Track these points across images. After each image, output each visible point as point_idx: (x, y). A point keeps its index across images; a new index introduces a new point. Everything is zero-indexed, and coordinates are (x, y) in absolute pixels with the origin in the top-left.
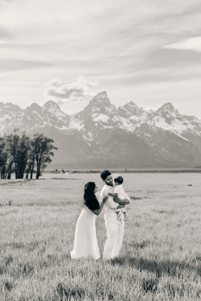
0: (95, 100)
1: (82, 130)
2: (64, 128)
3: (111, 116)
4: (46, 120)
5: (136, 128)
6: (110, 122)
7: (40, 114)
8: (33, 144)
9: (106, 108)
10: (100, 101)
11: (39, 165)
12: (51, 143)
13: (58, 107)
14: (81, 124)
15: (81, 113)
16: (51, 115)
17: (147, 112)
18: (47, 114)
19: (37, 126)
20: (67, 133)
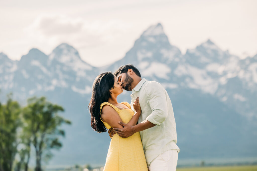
0: (143, 38)
3: (173, 66)
4: (56, 77)
5: (220, 86)
6: (171, 77)
7: (45, 65)
8: (27, 117)
9: (163, 51)
10: (152, 40)
11: (39, 153)
12: (59, 114)
13: (77, 53)
16: (65, 69)
17: (237, 57)
18: (58, 67)
19: (40, 87)
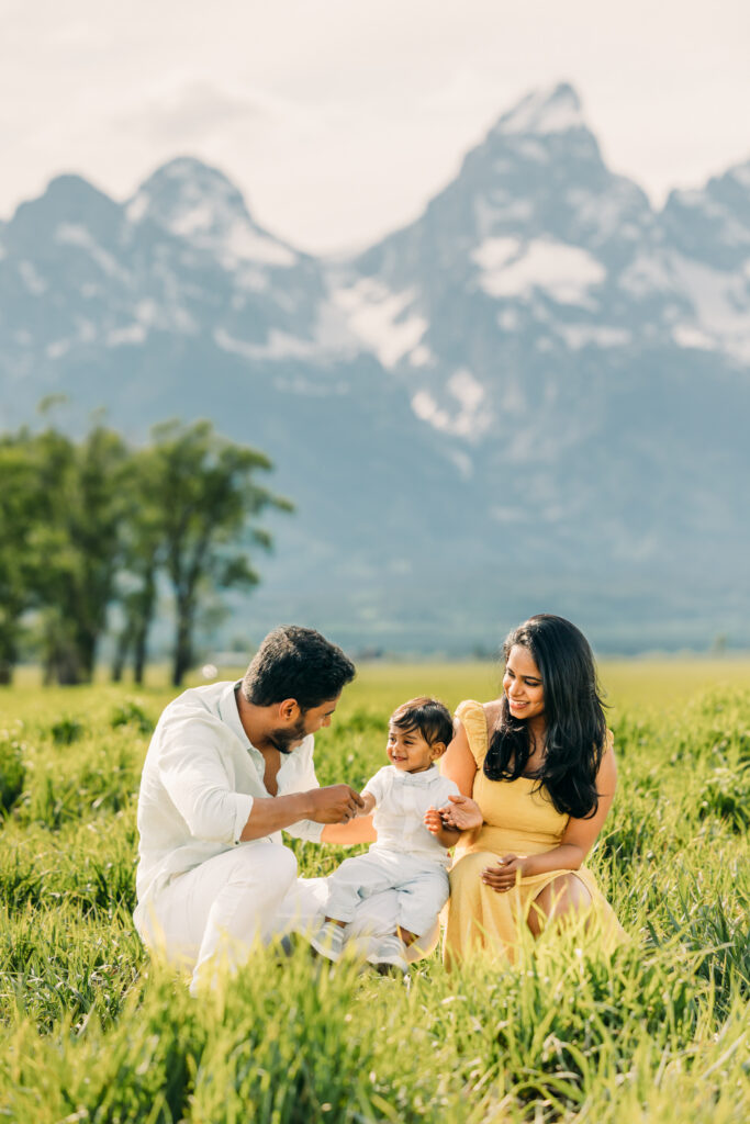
0: (496, 144)
1: (405, 359)
2: (281, 346)
3: (614, 256)
4: (155, 291)
6: (607, 303)
7: (109, 244)
9: (576, 196)
10: (532, 150)
13: (236, 200)
14: (400, 319)
15: (398, 239)
16: (188, 259)
18: (162, 251)
19: (87, 331)
20: (301, 386)
